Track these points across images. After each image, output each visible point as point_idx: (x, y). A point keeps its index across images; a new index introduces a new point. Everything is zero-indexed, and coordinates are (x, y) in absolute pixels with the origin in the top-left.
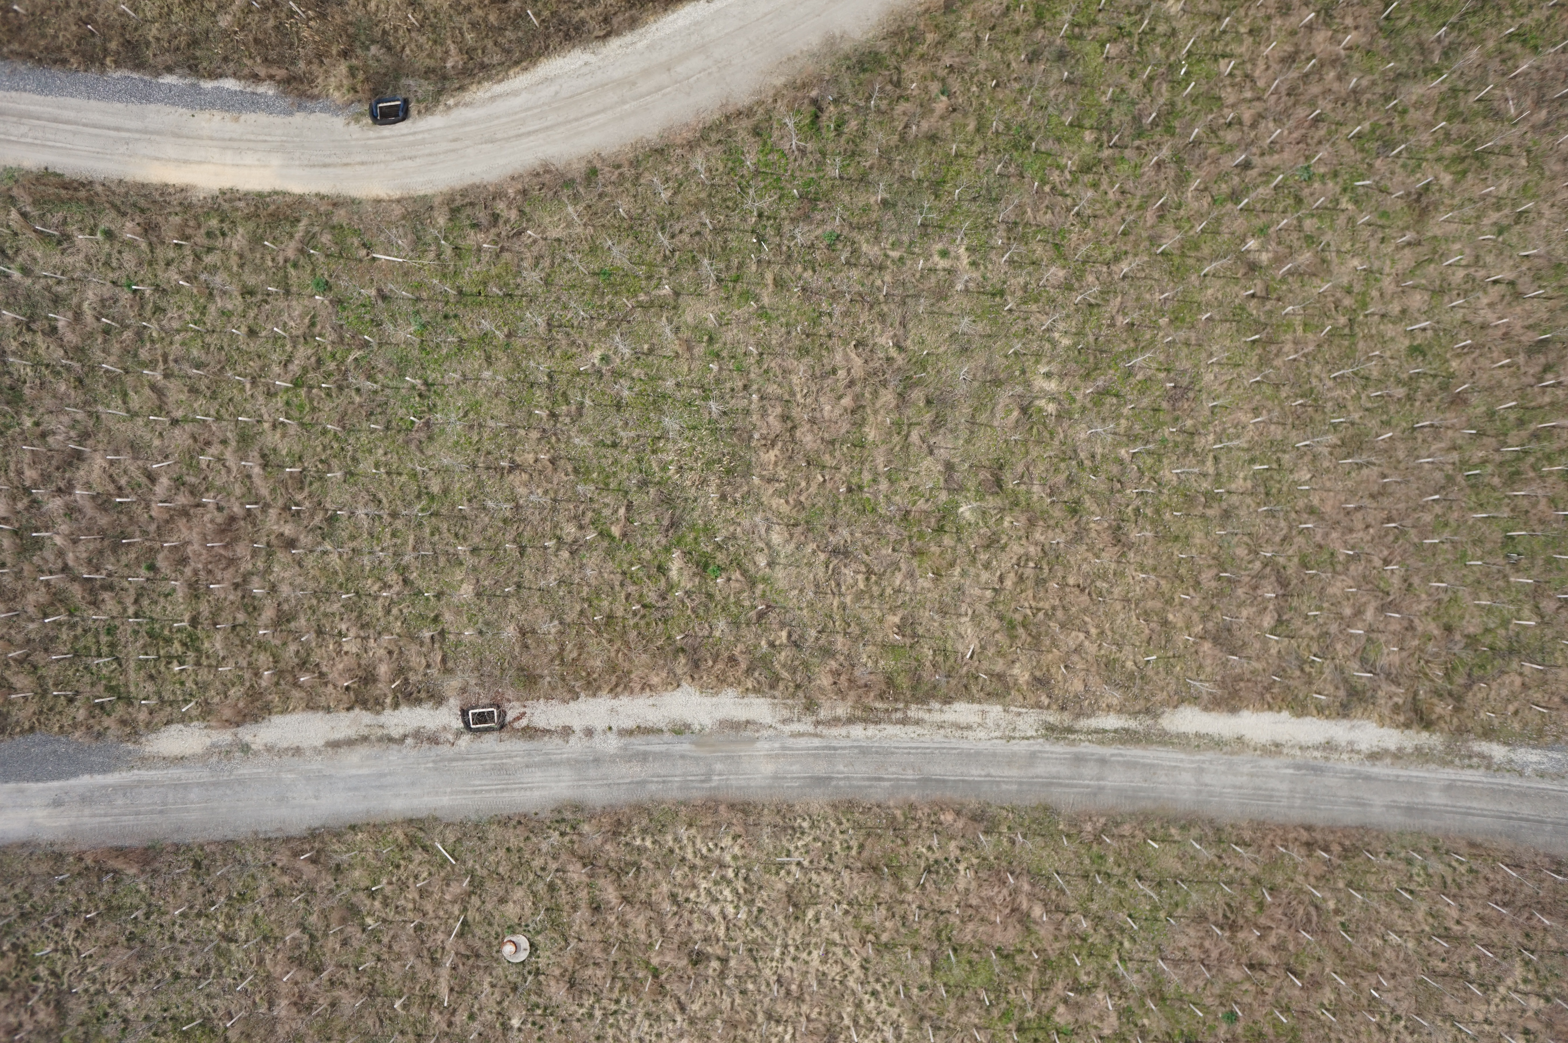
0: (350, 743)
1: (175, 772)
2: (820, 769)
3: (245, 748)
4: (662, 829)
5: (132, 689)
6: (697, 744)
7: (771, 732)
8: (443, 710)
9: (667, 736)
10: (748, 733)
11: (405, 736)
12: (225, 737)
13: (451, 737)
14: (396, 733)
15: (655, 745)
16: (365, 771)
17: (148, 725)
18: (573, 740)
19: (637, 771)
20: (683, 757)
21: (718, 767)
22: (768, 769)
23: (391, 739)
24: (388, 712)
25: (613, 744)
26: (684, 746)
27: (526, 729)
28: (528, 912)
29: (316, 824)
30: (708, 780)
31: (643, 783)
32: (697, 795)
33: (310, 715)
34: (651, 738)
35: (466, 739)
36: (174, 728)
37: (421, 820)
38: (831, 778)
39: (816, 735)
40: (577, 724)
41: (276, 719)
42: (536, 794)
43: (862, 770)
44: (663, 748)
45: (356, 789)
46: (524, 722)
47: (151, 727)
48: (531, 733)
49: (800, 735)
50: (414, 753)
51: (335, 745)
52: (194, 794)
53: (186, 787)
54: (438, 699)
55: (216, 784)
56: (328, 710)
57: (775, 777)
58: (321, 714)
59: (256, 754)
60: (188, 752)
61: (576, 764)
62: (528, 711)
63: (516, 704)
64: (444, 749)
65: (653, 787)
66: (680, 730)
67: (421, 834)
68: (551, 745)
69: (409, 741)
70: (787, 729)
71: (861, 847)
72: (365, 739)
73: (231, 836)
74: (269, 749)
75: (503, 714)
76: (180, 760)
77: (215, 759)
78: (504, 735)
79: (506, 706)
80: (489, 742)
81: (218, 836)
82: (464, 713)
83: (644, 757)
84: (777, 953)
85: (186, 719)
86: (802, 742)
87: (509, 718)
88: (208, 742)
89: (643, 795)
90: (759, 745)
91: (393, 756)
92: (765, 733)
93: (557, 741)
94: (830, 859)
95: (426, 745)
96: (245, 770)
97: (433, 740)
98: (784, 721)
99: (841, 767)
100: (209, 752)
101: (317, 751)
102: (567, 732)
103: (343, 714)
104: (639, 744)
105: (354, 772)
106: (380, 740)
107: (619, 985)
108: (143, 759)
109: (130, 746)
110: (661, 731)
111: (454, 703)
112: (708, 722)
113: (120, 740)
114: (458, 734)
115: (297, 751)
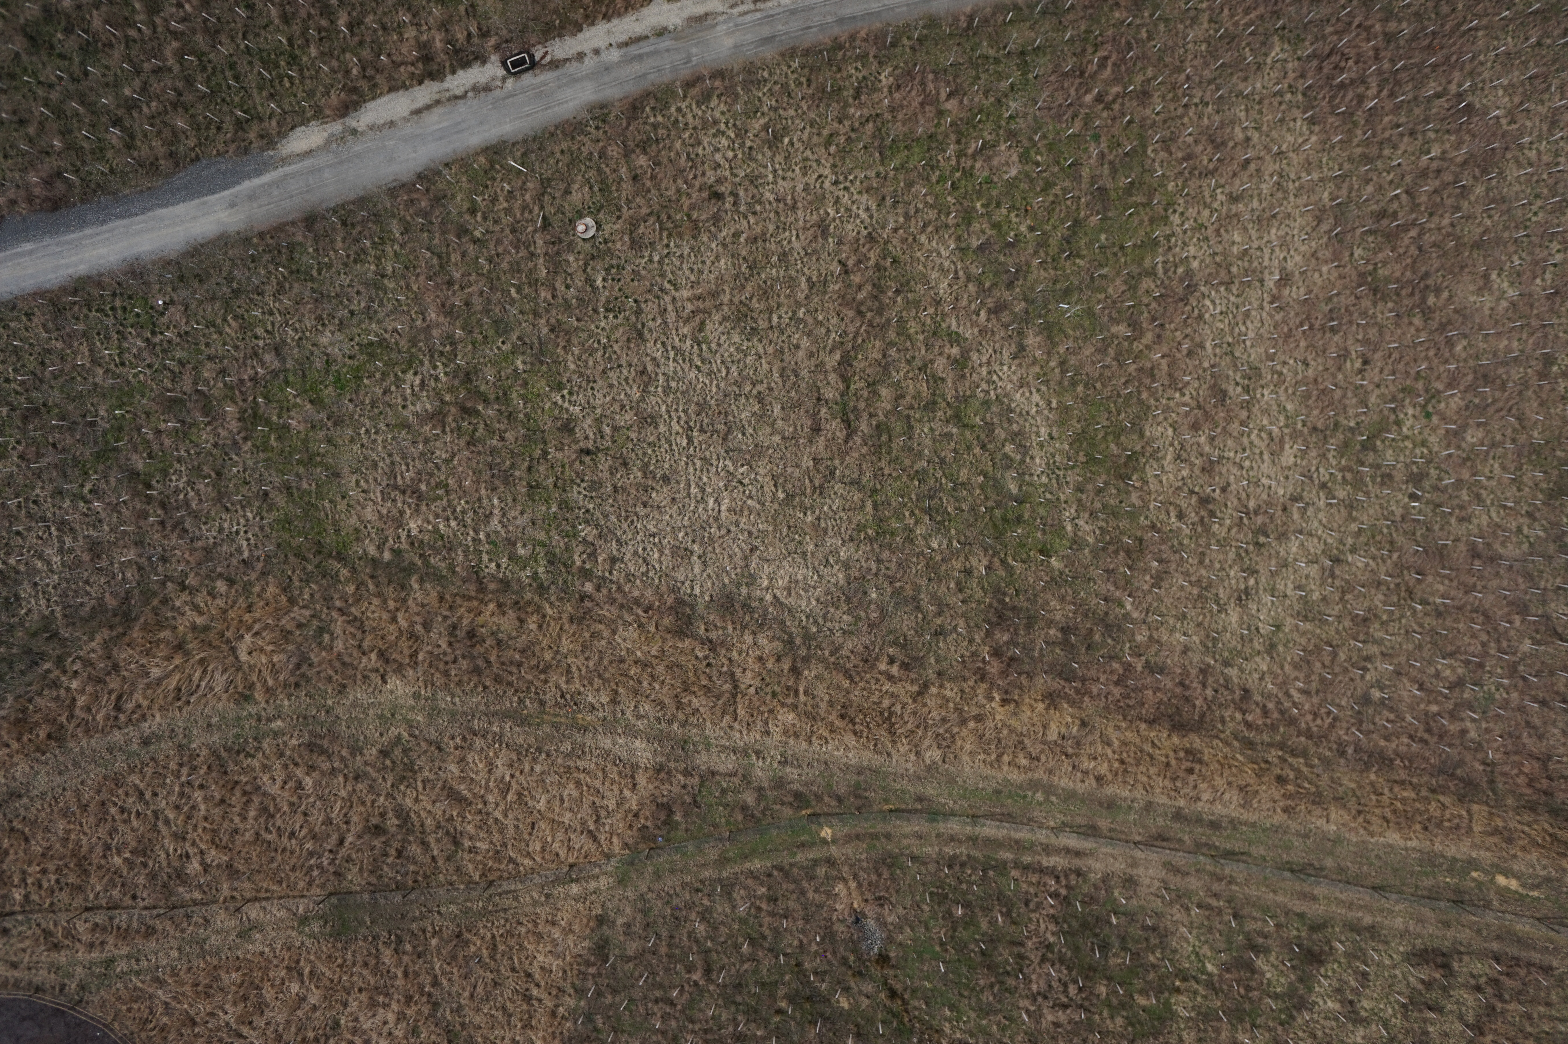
0: (428, 107)
1: (308, 162)
2: (766, 31)
3: (354, 132)
4: (667, 106)
5: (260, 108)
6: (676, 39)
7: (725, 17)
8: (488, 66)
9: (652, 40)
10: (709, 22)
11: (466, 92)
12: (336, 127)
13: (499, 83)
14: (459, 92)
15: (645, 48)
16: (445, 124)
17: (279, 133)
18: (586, 61)
19: (637, 68)
20: (667, 50)
21: (694, 50)
22: (729, 42)
23: (457, 97)
24: (449, 77)
25: (615, 55)
26: (666, 43)
27: (551, 62)
28: (587, 197)
29: (419, 169)
30: (689, 61)
31: (644, 75)
32: (685, 73)
33: (392, 95)
34: (641, 44)
35: (510, 83)
36: (299, 130)
37: (493, 146)
38: (774, 37)
39: (756, 10)
40: (587, 48)
41: (370, 105)
42: (571, 104)
43: (795, 25)
44: (652, 48)
45: (441, 138)
46: (548, 58)
47: (282, 134)
48: (556, 64)
49: (745, 13)
50: (476, 101)
51: (418, 112)
52: (327, 174)
53: (320, 170)
54: (482, 59)
55: (341, 163)
56: (406, 88)
57: (736, 46)
58: (401, 92)
59: (362, 133)
60: (314, 146)
61: (593, 75)
62: (549, 49)
63: (539, 47)
64: (497, 93)
65: (652, 77)
66: (661, 32)
67: (497, 157)
68: (572, 68)
69: (470, 94)
70: (736, 11)
71: (809, 80)
72: (438, 102)
73: (361, 193)
74: (371, 128)
75: (532, 57)
76: (309, 153)
77: (334, 145)
78: (537, 71)
79: (533, 50)
80: (528, 79)
81: (352, 197)
82: (504, 64)
83: (640, 57)
84: (771, 176)
85: (305, 122)
86: (748, 18)
87: (537, 58)
88: (326, 135)
89: (646, 84)
90: (718, 28)
91: (462, 107)
92: (720, 18)
93: (575, 64)
94: (789, 95)
95: (483, 94)
96: (358, 148)
97: (487, 89)
98: (732, 7)
99: (780, 27)
100: (329, 142)
101: (406, 120)
102: (581, 56)
103: (417, 88)
104: (633, 50)
105: (436, 127)
106: (449, 100)
107: (665, 234)
108: (283, 160)
109: (271, 153)
110: (647, 37)
111: (495, 58)
112: (678, 21)
113: (263, 150)
114: (504, 80)
115: (392, 124)
